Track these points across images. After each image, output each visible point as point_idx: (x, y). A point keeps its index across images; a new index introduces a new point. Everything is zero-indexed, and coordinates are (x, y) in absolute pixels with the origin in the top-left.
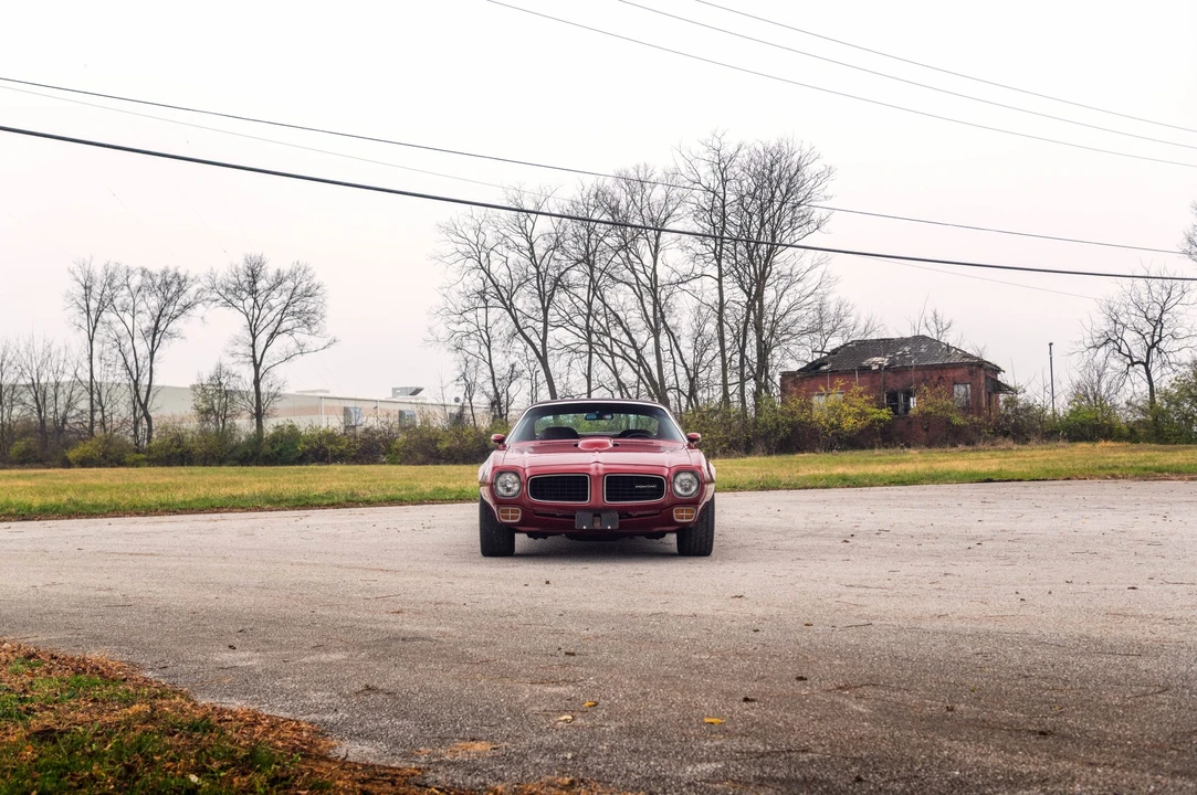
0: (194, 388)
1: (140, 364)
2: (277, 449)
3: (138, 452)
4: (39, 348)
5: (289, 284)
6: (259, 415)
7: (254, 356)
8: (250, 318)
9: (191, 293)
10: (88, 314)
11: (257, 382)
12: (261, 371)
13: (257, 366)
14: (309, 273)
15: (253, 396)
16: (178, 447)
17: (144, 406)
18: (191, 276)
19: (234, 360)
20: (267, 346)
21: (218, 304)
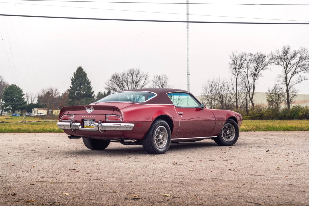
0: (267, 93)
1: (250, 85)
2: (292, 114)
3: (247, 115)
4: (221, 81)
5: (299, 56)
6: (288, 102)
7: (286, 81)
8: (285, 68)
9: (267, 60)
10: (236, 70)
11: (287, 91)
12: (289, 86)
13: (287, 85)
14: (306, 51)
15: (286, 96)
16: (259, 114)
17: (251, 99)
18: (266, 55)
19: (280, 83)
20: (291, 78)
21: (274, 64)
